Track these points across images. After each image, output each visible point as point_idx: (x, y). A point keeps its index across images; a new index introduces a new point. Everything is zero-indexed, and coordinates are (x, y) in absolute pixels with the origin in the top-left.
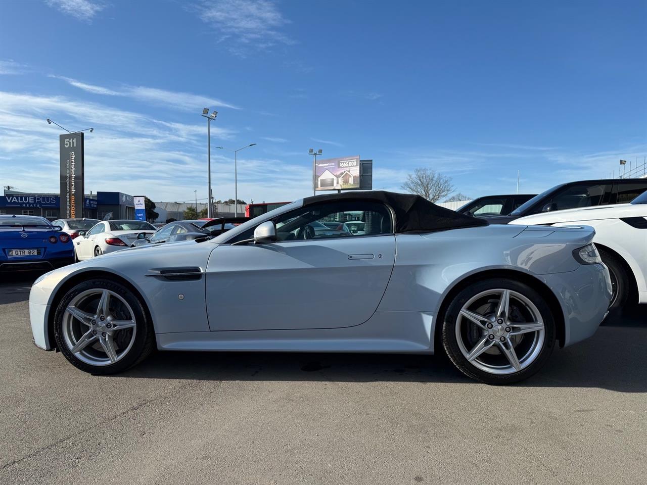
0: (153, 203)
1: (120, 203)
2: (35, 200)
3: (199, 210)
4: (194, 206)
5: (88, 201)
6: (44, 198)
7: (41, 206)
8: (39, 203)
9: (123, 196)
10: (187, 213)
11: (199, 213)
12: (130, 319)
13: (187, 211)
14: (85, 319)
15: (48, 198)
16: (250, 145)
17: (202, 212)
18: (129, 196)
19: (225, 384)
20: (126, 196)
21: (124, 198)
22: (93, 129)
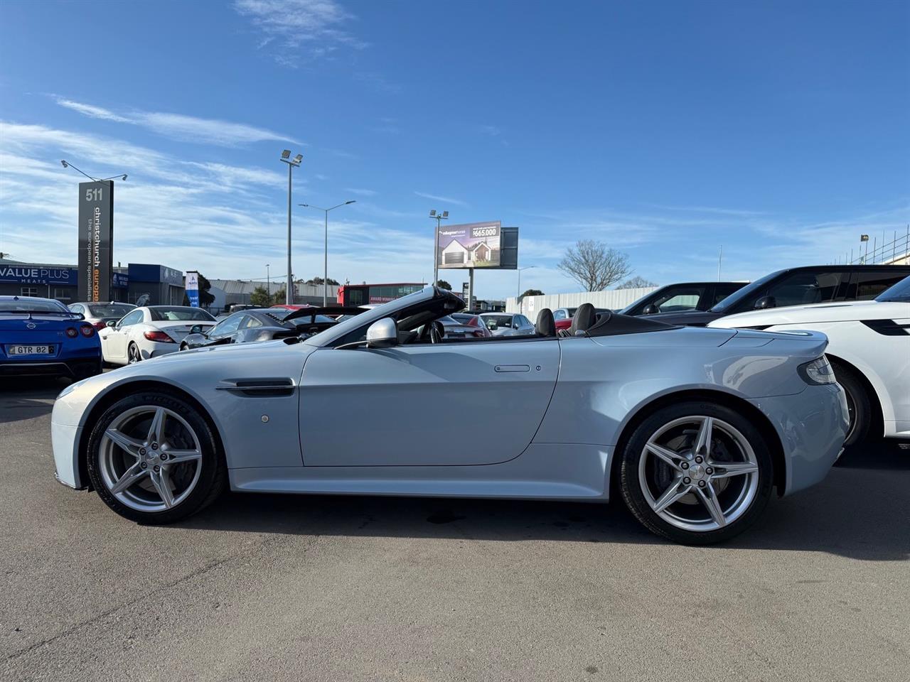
0: (207, 280)
1: (161, 281)
2: (39, 274)
3: (272, 293)
4: (265, 287)
5: (115, 277)
6: (52, 271)
7: (47, 282)
8: (45, 277)
9: (165, 271)
10: (254, 295)
11: (272, 296)
12: (194, 447)
13: (254, 293)
14: (131, 447)
15: (58, 271)
16: (347, 203)
17: (276, 295)
18: (174, 270)
19: (322, 539)
20: (170, 270)
21: (167, 274)
22: (126, 176)
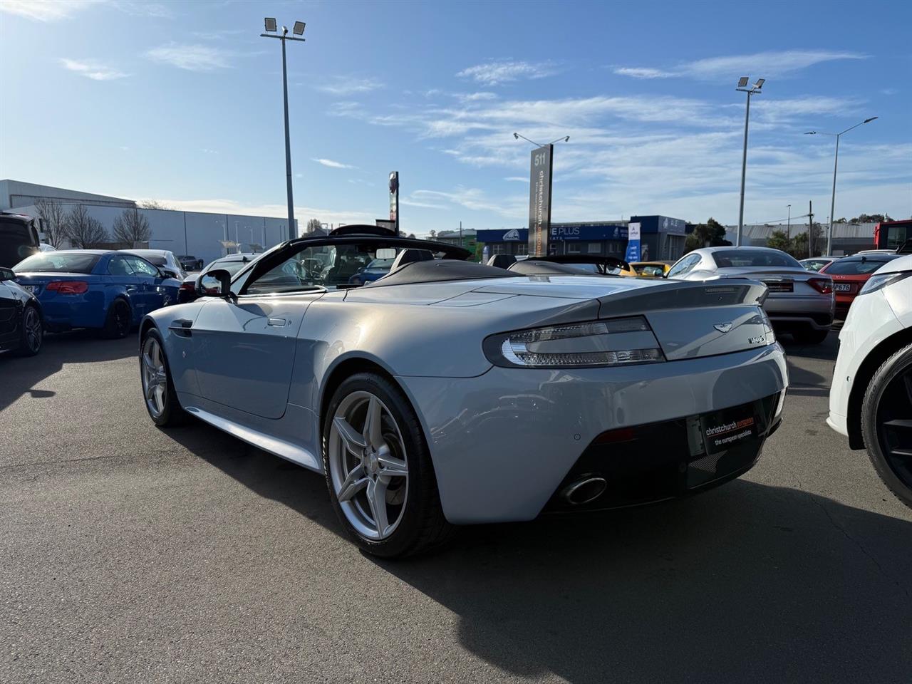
0: (722, 227)
1: (659, 230)
2: (558, 232)
3: (792, 236)
4: (784, 230)
5: (616, 230)
6: (567, 228)
7: (563, 239)
8: (562, 235)
9: (664, 220)
10: (771, 240)
11: (791, 239)
13: (771, 237)
15: (571, 228)
16: (865, 122)
17: (796, 238)
18: (674, 220)
20: (670, 219)
21: (666, 224)
22: (568, 137)
